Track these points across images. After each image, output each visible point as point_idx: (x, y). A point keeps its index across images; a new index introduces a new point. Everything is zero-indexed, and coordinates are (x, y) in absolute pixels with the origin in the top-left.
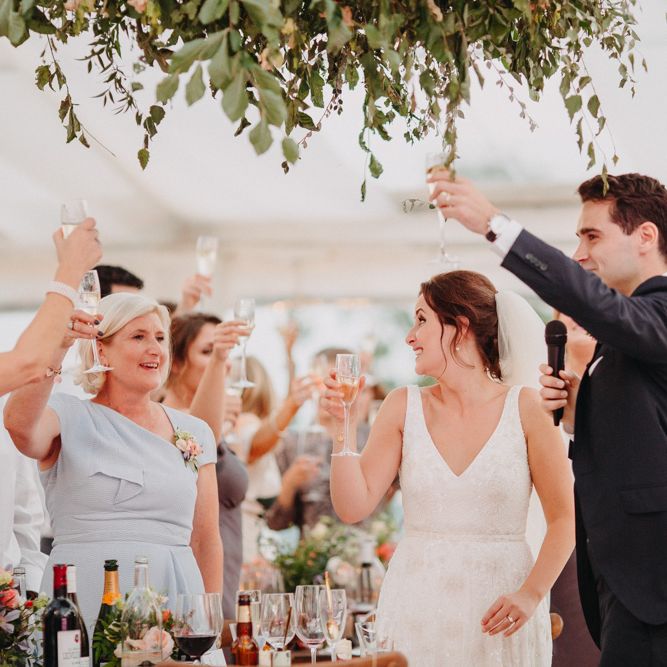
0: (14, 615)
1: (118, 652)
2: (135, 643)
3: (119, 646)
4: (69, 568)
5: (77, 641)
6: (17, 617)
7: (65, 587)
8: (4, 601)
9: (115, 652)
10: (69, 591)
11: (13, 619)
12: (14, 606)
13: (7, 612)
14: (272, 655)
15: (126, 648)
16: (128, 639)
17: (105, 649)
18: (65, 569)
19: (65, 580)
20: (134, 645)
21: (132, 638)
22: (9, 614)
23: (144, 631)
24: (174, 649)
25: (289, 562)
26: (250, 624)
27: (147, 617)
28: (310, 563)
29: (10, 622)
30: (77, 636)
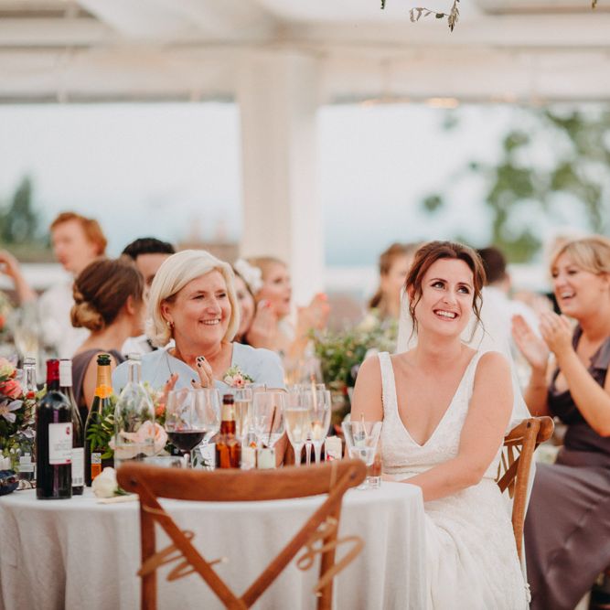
0: (17, 404)
1: (112, 444)
2: (129, 436)
3: (113, 438)
4: (61, 363)
5: (68, 433)
6: (19, 406)
7: (57, 381)
8: (6, 391)
9: (110, 444)
10: (62, 385)
11: (15, 409)
12: (16, 396)
13: (9, 402)
14: (256, 452)
15: (120, 440)
16: (123, 433)
17: (100, 441)
18: (57, 363)
19: (57, 374)
20: (128, 438)
21: (126, 430)
22: (11, 404)
23: (138, 424)
24: (168, 442)
25: (330, 352)
26: (233, 423)
27: (139, 411)
28: (349, 354)
29: (12, 412)
30: (68, 428)
